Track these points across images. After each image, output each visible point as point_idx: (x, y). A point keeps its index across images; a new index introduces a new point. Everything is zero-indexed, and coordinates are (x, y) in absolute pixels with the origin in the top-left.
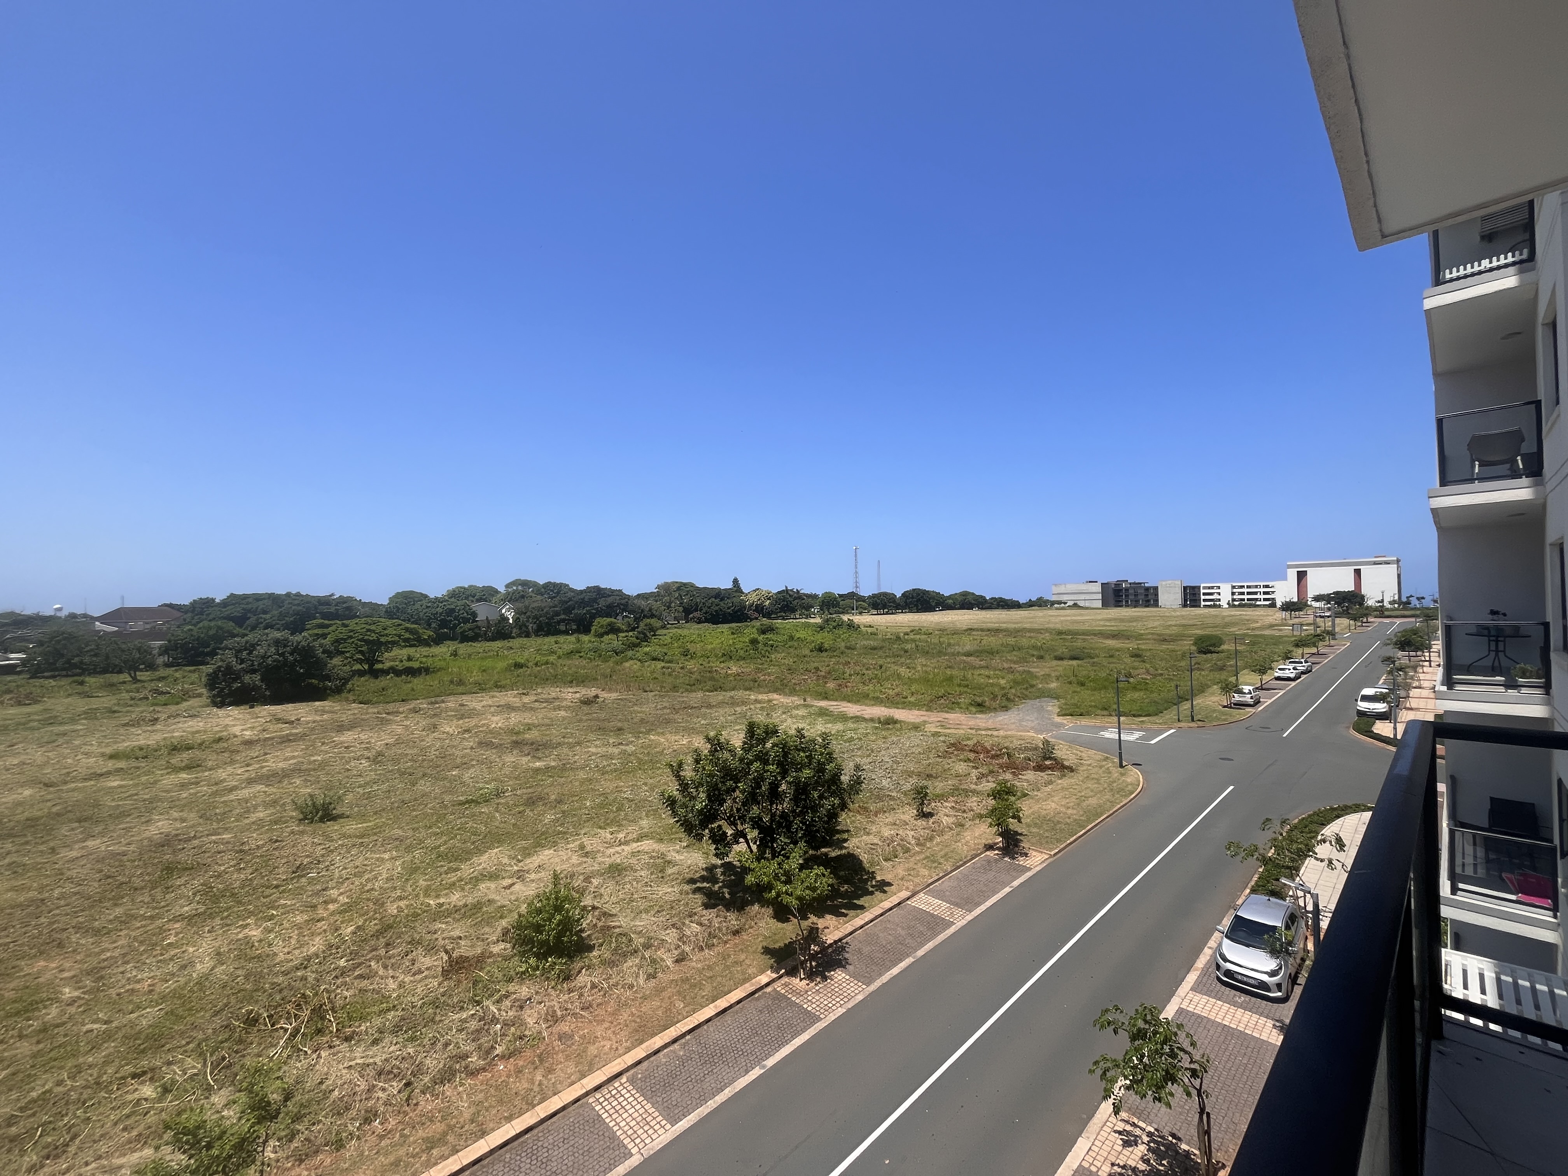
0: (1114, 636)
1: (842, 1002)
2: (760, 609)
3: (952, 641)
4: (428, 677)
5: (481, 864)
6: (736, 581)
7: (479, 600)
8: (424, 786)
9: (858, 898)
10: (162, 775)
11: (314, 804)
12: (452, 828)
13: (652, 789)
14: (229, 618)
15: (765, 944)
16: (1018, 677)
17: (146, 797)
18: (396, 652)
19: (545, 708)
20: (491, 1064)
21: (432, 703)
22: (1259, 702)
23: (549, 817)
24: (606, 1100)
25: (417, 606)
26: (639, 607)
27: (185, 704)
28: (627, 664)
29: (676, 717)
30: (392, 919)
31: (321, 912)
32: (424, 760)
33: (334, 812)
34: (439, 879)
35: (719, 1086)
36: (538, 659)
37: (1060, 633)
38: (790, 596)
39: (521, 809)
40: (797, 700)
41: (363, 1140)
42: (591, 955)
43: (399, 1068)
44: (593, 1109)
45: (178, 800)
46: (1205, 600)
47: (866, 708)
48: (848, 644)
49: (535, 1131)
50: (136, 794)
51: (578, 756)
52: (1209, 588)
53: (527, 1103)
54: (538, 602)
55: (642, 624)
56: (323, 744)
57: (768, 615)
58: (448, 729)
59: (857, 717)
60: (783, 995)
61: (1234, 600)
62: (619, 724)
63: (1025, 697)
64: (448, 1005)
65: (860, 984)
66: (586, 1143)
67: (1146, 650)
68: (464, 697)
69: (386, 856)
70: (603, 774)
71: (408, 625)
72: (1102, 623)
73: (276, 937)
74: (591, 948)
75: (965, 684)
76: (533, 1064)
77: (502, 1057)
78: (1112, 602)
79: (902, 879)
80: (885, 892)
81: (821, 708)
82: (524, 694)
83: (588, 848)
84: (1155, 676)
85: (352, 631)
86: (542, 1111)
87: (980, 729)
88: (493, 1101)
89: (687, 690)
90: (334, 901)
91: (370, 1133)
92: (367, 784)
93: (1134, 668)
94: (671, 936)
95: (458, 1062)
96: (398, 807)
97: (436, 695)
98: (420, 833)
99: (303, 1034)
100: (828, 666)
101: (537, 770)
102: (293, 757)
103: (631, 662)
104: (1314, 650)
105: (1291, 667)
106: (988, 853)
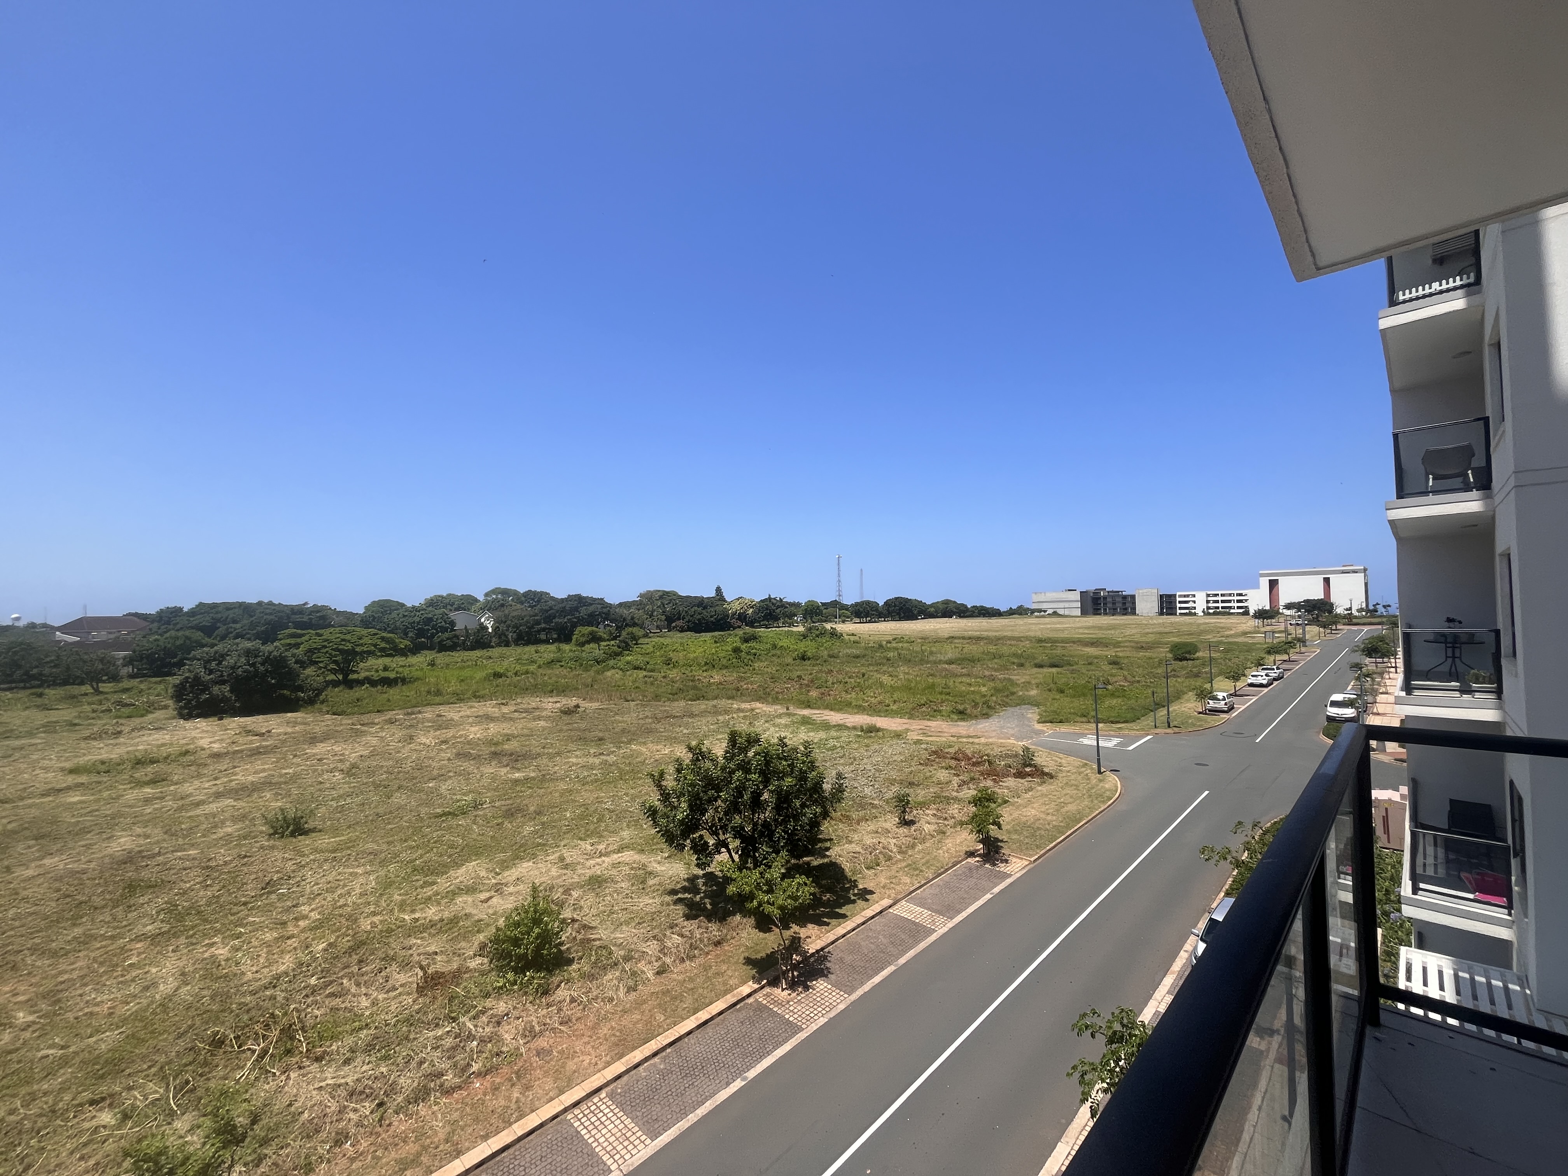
0: (1093, 643)
1: (824, 1012)
2: (742, 617)
3: (934, 649)
4: (404, 688)
5: (458, 877)
6: (718, 590)
7: (457, 609)
8: (399, 799)
9: (840, 907)
10: (125, 790)
11: (285, 819)
12: (429, 841)
13: (633, 799)
14: (198, 628)
15: (747, 954)
16: (1000, 685)
17: (108, 812)
18: (372, 662)
19: (524, 718)
20: (467, 1082)
21: (408, 714)
22: (1233, 708)
23: (528, 829)
24: (585, 1115)
25: (394, 615)
26: (622, 616)
27: (150, 717)
28: (609, 674)
29: (658, 726)
30: (365, 935)
31: (291, 929)
32: (399, 773)
33: (306, 826)
34: (415, 894)
35: (700, 1099)
36: (518, 668)
37: (1040, 641)
38: (773, 604)
39: (500, 821)
40: (780, 709)
41: (333, 1163)
42: (570, 968)
43: (371, 1088)
44: (572, 1125)
45: (142, 816)
46: (1180, 608)
47: (849, 716)
48: (831, 653)
49: (511, 1151)
50: (97, 810)
51: (558, 767)
52: (1185, 596)
53: (504, 1122)
54: (517, 610)
55: (624, 633)
56: (295, 756)
57: (751, 624)
58: (424, 740)
59: (839, 725)
60: (766, 1007)
61: (1208, 608)
62: (601, 735)
63: (1006, 705)
64: (423, 1022)
65: (842, 993)
66: (564, 1160)
67: (1124, 657)
68: (441, 708)
69: (360, 871)
70: (583, 785)
71: (384, 635)
72: (1081, 631)
73: (244, 955)
74: (570, 962)
75: (947, 692)
76: (510, 1081)
77: (479, 1074)
78: (1091, 610)
79: (884, 887)
80: (867, 900)
81: (804, 717)
82: (503, 704)
83: (568, 860)
84: (1132, 683)
85: (326, 640)
86: (519, 1129)
87: (961, 737)
88: (468, 1120)
89: (669, 699)
90: (305, 917)
91: (341, 1155)
92: (340, 796)
93: (1112, 675)
94: (652, 948)
95: (433, 1081)
96: (372, 821)
97: (412, 706)
98: (395, 846)
99: (272, 1055)
100: (811, 674)
101: (516, 781)
102: (264, 770)
103: (613, 671)
104: (1285, 657)
105: (1263, 674)
106: (969, 860)
